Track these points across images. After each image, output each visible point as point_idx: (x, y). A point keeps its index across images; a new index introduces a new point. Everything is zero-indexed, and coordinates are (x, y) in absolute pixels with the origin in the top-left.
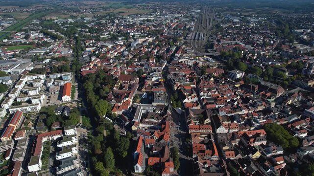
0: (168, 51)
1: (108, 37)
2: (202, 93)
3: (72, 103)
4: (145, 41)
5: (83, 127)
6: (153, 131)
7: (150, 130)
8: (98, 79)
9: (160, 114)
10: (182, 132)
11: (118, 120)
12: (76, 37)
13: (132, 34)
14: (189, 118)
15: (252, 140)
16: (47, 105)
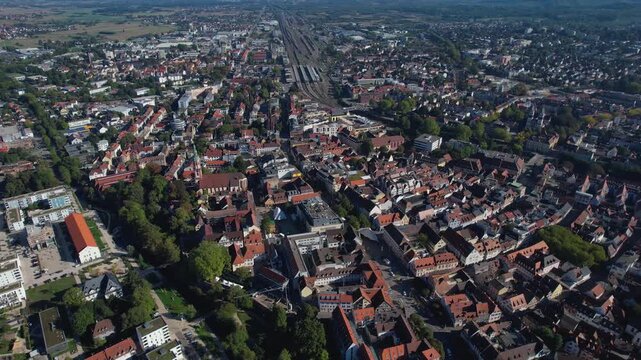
1: (107, 90)
3: (107, 262)
4: (204, 95)
6: (355, 289)
9: (339, 248)
13: (162, 80)
14: (406, 247)
15: (538, 265)
16: (40, 282)
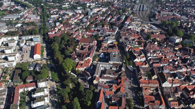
0: (119, 19)
1: (69, 6)
2: (149, 55)
3: (41, 60)
4: (99, 11)
5: (52, 80)
6: (112, 84)
7: (109, 84)
8: (63, 41)
9: (116, 71)
10: (135, 86)
11: (82, 75)
12: (42, 6)
13: (88, 5)
14: (140, 75)
15: (191, 93)
16: (21, 62)
